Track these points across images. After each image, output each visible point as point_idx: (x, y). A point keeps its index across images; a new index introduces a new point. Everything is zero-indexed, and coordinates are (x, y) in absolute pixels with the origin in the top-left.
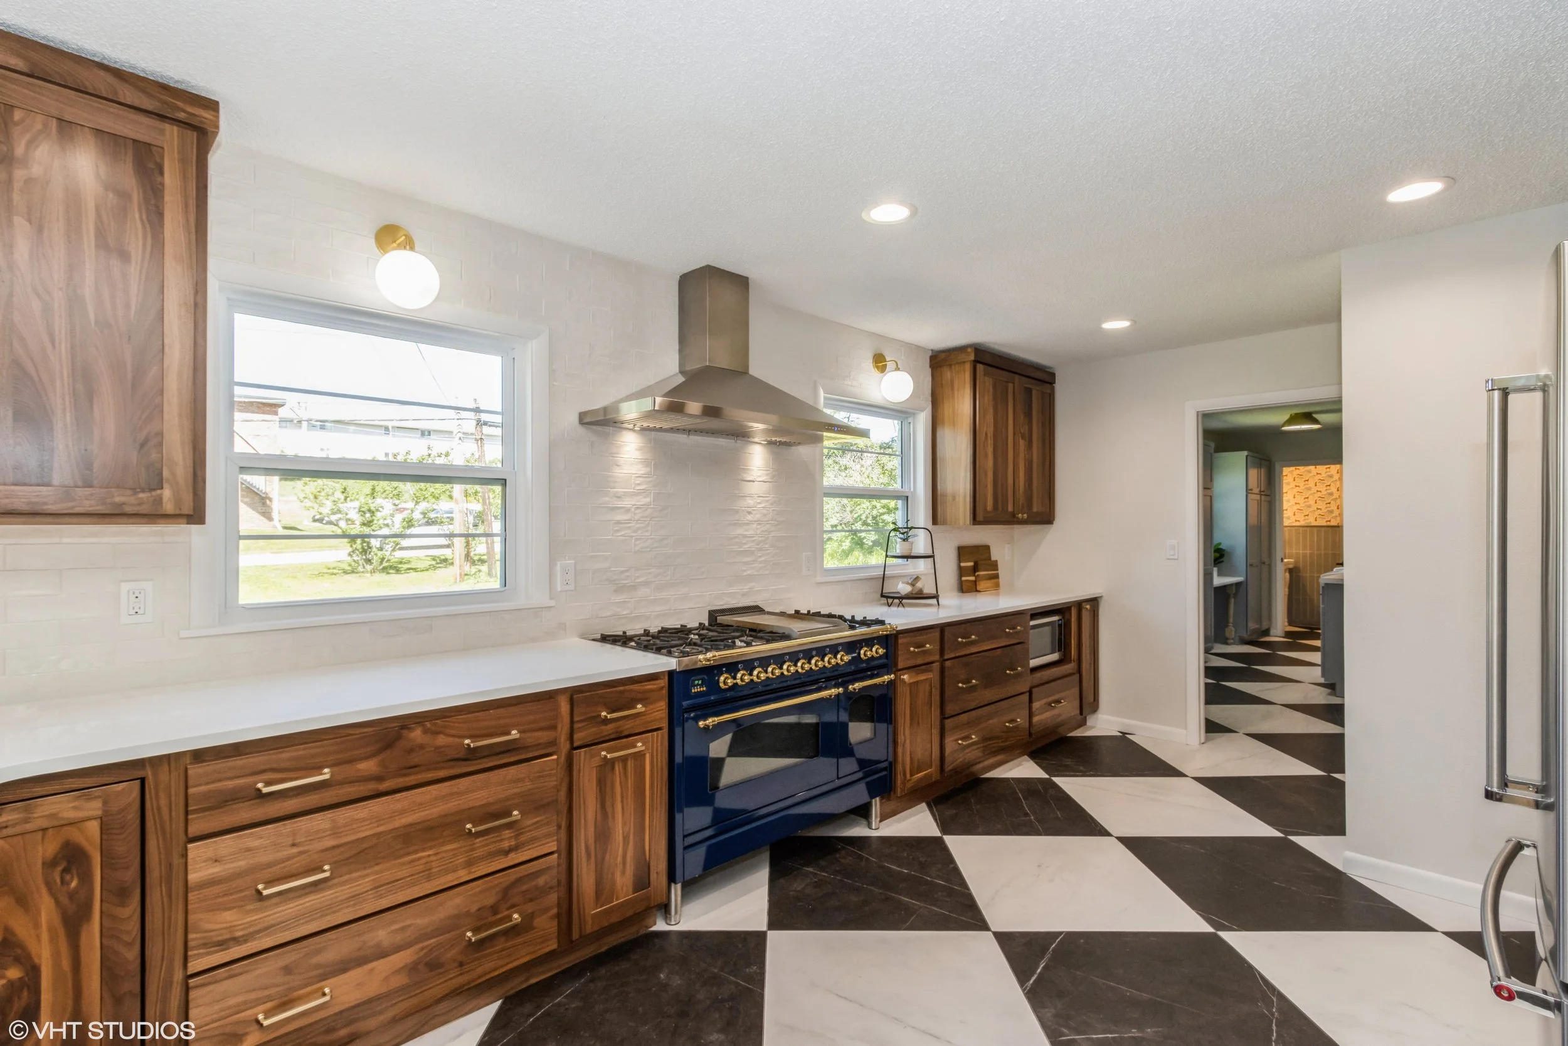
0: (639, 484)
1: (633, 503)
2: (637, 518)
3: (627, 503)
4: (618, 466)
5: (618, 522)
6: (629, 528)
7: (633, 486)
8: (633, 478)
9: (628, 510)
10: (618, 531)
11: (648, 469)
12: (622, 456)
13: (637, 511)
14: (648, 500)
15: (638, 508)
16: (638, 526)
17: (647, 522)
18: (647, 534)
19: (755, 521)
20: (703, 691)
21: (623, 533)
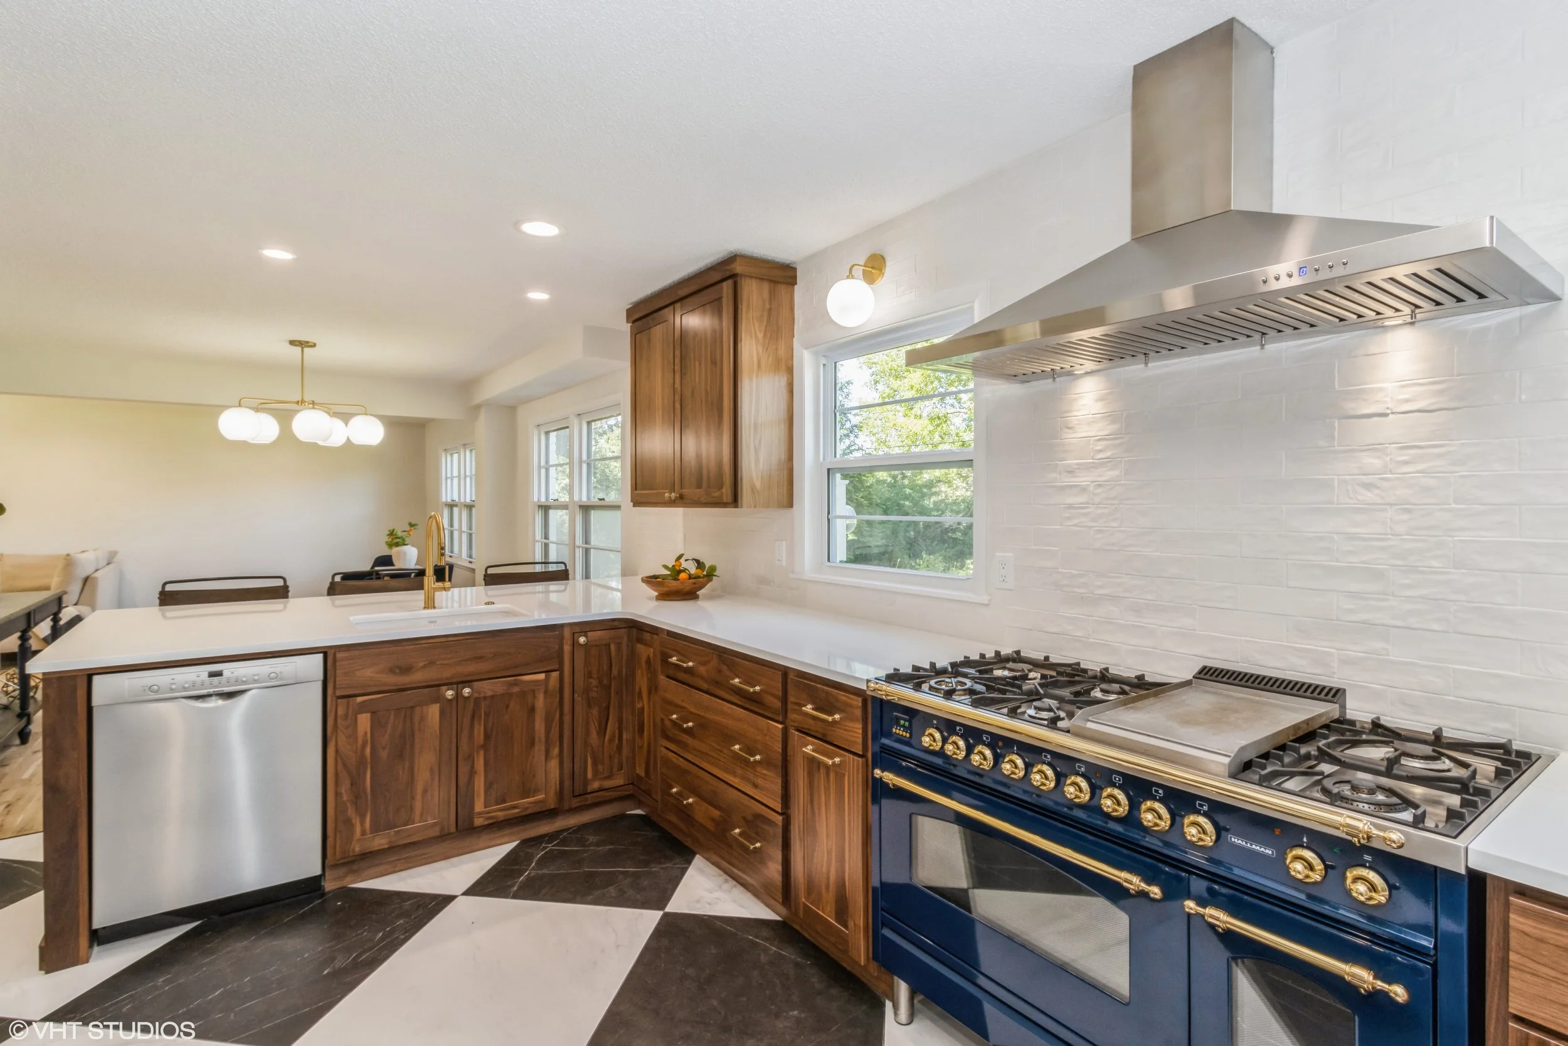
0: (1101, 451)
1: (1091, 479)
2: (1097, 500)
3: (1084, 479)
4: (1069, 428)
5: (1071, 507)
6: (1085, 515)
7: (1092, 454)
8: (1091, 441)
9: (1084, 490)
10: (1069, 518)
11: (1116, 427)
12: (1075, 413)
13: (1099, 491)
14: (1115, 473)
15: (1100, 486)
16: (1100, 511)
17: (1114, 507)
18: (1114, 524)
19: (1391, 505)
20: (906, 736)
21: (1076, 521)
